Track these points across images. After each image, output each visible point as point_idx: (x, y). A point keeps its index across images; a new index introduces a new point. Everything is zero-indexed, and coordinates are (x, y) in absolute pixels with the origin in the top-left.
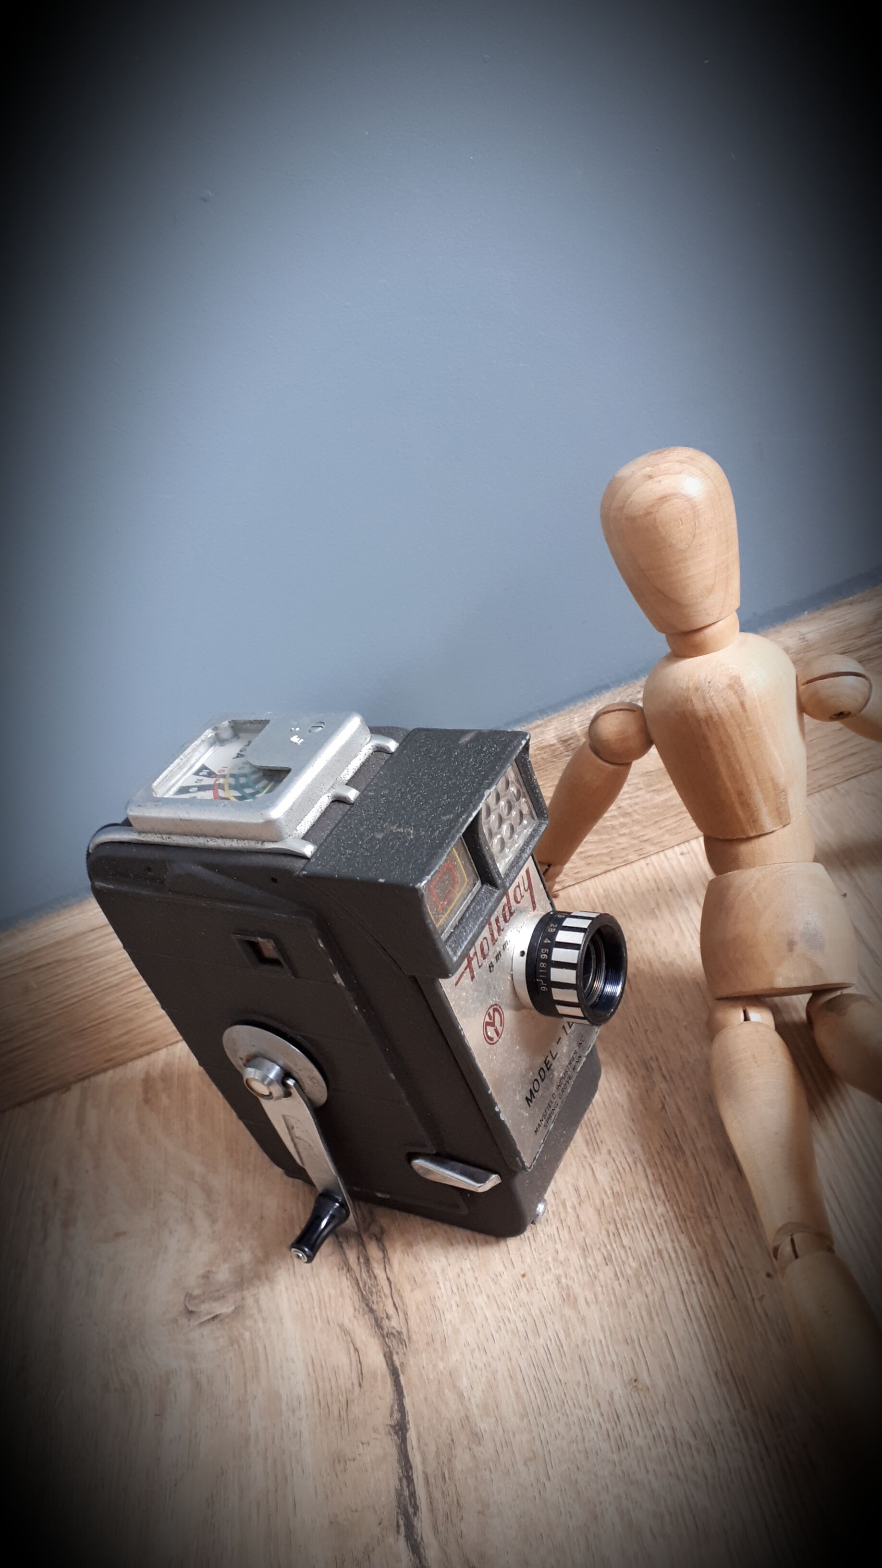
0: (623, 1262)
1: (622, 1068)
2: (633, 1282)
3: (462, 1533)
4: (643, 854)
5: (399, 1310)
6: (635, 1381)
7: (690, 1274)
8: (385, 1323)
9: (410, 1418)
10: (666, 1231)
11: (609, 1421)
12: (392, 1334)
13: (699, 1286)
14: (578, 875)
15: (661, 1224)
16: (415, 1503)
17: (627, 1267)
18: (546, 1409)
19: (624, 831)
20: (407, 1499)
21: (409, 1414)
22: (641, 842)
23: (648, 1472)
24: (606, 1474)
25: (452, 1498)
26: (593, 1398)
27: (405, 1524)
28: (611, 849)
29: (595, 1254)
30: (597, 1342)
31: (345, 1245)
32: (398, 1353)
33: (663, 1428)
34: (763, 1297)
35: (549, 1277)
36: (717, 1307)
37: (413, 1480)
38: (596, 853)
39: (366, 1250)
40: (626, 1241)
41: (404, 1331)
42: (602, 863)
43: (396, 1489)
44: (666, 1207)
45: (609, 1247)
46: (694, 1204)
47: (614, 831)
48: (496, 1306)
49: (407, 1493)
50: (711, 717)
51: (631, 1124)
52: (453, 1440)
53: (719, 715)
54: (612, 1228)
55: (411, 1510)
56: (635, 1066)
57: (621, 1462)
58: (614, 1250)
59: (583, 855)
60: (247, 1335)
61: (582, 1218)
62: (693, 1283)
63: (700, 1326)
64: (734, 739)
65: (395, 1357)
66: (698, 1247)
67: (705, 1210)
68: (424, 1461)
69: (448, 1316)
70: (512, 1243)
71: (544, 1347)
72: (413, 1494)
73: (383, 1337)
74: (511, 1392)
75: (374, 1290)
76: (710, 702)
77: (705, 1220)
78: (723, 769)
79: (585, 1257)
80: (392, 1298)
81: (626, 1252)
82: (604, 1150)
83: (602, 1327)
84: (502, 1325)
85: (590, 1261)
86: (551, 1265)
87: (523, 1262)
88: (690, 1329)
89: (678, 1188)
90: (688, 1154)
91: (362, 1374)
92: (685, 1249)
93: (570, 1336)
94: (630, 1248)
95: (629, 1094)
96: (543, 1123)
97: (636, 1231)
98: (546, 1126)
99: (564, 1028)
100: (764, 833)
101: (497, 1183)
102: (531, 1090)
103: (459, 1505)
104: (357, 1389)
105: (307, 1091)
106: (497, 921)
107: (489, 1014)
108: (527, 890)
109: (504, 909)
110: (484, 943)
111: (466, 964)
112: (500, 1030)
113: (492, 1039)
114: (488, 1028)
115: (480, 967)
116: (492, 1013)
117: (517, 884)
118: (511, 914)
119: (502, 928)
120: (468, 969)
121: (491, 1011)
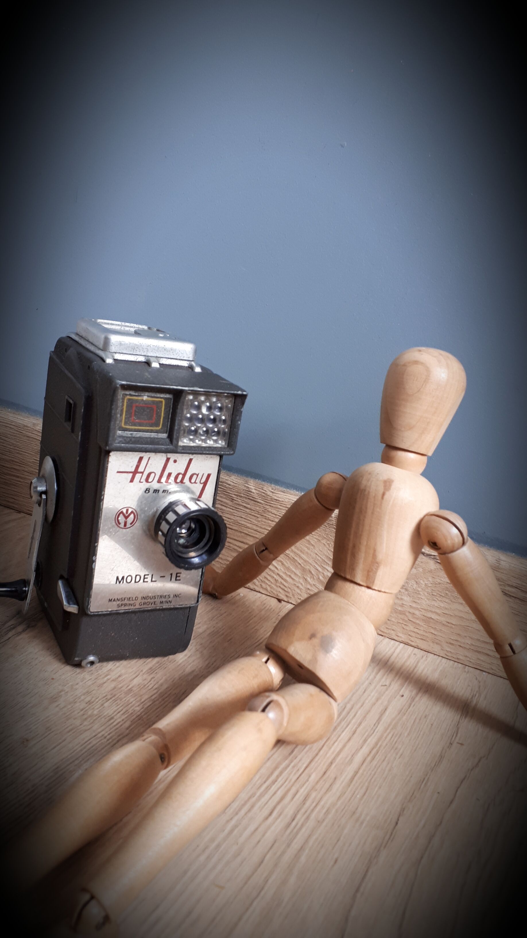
0: (93, 708)
1: (207, 662)
2: (85, 717)
6: (28, 740)
7: (109, 734)
10: (126, 716)
13: (105, 740)
15: (129, 712)
17: (92, 711)
29: (88, 697)
30: (38, 718)
33: (8, 761)
35: (60, 687)
39: (18, 625)
40: (106, 704)
45: (97, 700)
48: (27, 677)
54: (109, 697)
58: (98, 702)
62: (105, 737)
63: (81, 750)
64: (368, 510)
70: (68, 668)
71: (18, 702)
79: (84, 694)
81: (100, 707)
82: (152, 676)
84: (18, 683)
86: (67, 685)
87: (60, 676)
89: (157, 709)
92: (123, 726)
93: (33, 708)
94: (104, 707)
96: (118, 602)
97: (116, 705)
98: (118, 606)
99: (171, 574)
100: (354, 580)
101: (76, 612)
102: (123, 577)
105: (47, 507)
106: (170, 475)
107: (127, 510)
108: (202, 483)
109: (179, 474)
110: (153, 475)
111: (133, 470)
112: (128, 525)
113: (120, 524)
114: (121, 515)
115: (140, 482)
116: (129, 512)
117: (198, 473)
118: (182, 482)
119: (170, 481)
120: (131, 474)
121: (130, 510)
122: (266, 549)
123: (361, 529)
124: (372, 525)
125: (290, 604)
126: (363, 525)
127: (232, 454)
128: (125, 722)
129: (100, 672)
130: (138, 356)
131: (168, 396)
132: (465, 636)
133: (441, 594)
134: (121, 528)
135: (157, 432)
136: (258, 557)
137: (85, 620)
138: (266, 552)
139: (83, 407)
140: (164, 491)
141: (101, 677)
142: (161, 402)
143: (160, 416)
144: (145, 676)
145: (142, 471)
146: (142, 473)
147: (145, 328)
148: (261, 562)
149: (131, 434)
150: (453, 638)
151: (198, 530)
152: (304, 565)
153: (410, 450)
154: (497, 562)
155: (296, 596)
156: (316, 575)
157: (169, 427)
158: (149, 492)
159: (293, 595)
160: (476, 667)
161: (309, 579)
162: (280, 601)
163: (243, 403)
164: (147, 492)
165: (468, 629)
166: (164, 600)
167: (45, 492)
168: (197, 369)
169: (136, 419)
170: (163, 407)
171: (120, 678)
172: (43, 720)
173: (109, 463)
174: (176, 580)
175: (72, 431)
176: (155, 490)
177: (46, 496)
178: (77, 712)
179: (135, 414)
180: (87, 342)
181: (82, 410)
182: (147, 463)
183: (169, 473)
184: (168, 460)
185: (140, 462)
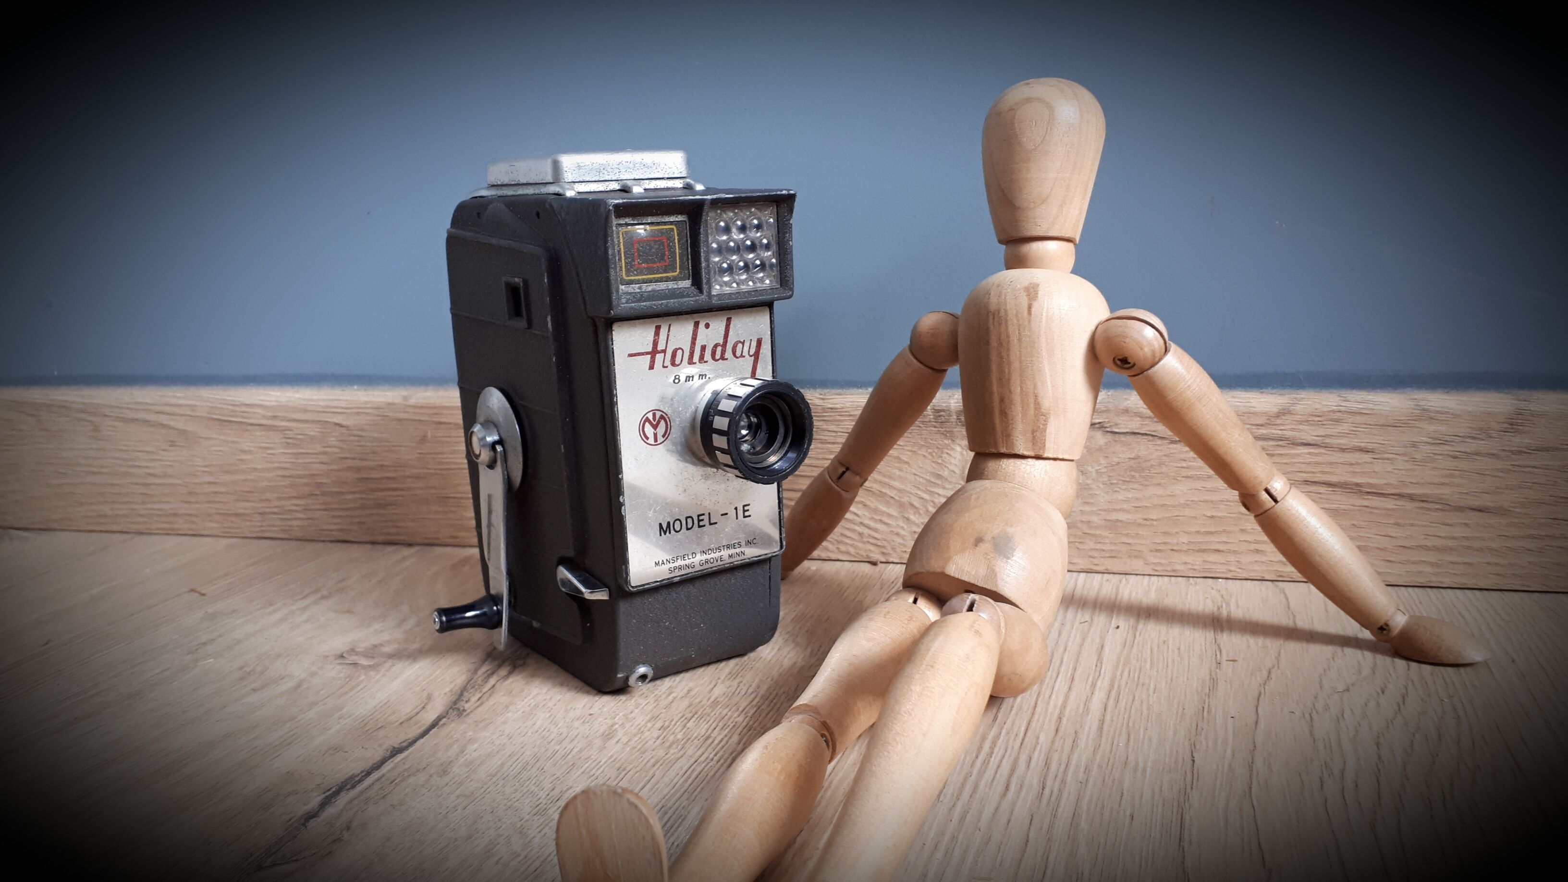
0: (674, 733)
1: (809, 650)
2: (667, 745)
3: (366, 809)
5: (480, 701)
7: (715, 755)
8: (460, 705)
9: (412, 749)
10: (727, 730)
12: (459, 709)
16: (357, 784)
17: (672, 736)
18: (512, 777)
20: (354, 781)
21: (414, 747)
24: (509, 822)
25: (384, 792)
26: (553, 785)
27: (334, 791)
29: (658, 723)
30: (596, 762)
31: (487, 663)
32: (448, 719)
35: (610, 722)
37: (371, 774)
39: (499, 668)
40: (690, 724)
41: (469, 711)
43: (354, 774)
45: (673, 723)
48: (550, 721)
49: (357, 779)
50: (999, 311)
52: (424, 768)
53: (1006, 311)
54: (689, 716)
55: (348, 787)
57: (526, 821)
58: (675, 725)
60: (363, 677)
61: (673, 704)
64: (1011, 339)
65: (444, 720)
68: (391, 770)
69: (510, 715)
70: (606, 699)
71: (554, 751)
72: (360, 781)
73: (451, 708)
74: (499, 763)
75: (477, 686)
76: (1003, 297)
78: (994, 368)
79: (649, 721)
80: (484, 694)
81: (683, 729)
82: (737, 681)
83: (612, 756)
84: (540, 731)
85: (649, 725)
86: (618, 717)
87: (600, 709)
89: (767, 715)
91: (411, 719)
93: (581, 752)
94: (688, 728)
95: (795, 663)
96: (669, 566)
97: (705, 723)
98: (670, 571)
99: (736, 509)
100: (1014, 452)
101: (606, 598)
102: (669, 523)
103: (384, 796)
104: (397, 723)
105: (508, 463)
106: (703, 348)
108: (751, 356)
109: (716, 346)
110: (679, 353)
111: (650, 349)
112: (660, 438)
113: (647, 438)
114: (647, 424)
115: (664, 367)
116: (658, 417)
117: (742, 341)
118: (723, 358)
119: (705, 359)
120: (649, 356)
121: (658, 414)
122: (847, 469)
123: (1007, 371)
124: (1023, 358)
125: (891, 565)
126: (1009, 364)
127: (790, 297)
128: (730, 738)
129: (656, 692)
130: (608, 183)
131: (680, 218)
132: (1177, 533)
133: (1124, 479)
134: (652, 445)
135: (675, 279)
136: (836, 487)
137: (623, 607)
138: (847, 474)
139: (546, 274)
140: (700, 376)
141: (662, 698)
142: (672, 230)
143: (675, 252)
144: (728, 683)
145: (664, 348)
146: (664, 351)
148: (843, 493)
149: (640, 288)
150: (1157, 541)
151: (764, 427)
152: (900, 497)
153: (1051, 235)
155: (898, 550)
156: (921, 507)
157: (691, 268)
158: (679, 381)
159: (893, 549)
161: (912, 517)
162: (874, 564)
163: (791, 211)
164: (677, 381)
166: (733, 551)
167: (500, 442)
168: (699, 187)
169: (641, 264)
170: (676, 238)
171: (692, 693)
172: (605, 762)
173: (614, 342)
174: (745, 517)
175: (530, 325)
176: (687, 377)
177: (503, 447)
178: (651, 742)
179: (639, 256)
180: (515, 188)
181: (546, 280)
182: (668, 335)
183: (702, 346)
184: (697, 324)
185: (657, 333)
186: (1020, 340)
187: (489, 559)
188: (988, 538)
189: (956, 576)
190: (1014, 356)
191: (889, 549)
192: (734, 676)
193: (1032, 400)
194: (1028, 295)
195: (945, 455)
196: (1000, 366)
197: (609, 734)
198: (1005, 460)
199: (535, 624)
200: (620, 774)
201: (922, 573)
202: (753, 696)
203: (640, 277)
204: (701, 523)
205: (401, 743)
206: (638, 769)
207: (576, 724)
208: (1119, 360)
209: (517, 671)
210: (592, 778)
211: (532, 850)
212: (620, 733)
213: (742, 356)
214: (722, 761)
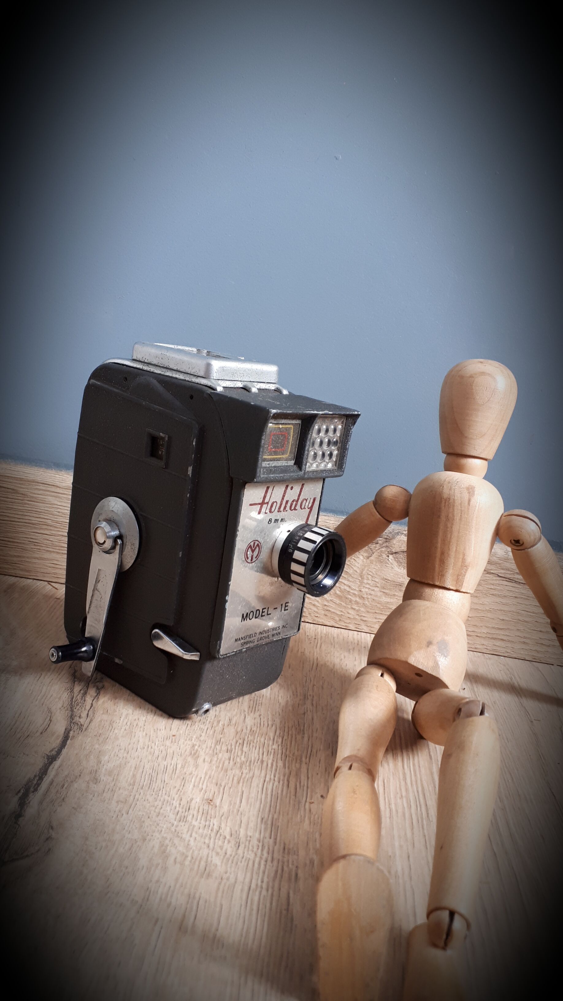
0: (237, 756)
2: (238, 765)
3: (56, 811)
4: (358, 628)
5: (89, 717)
6: (211, 800)
7: (275, 777)
8: (77, 719)
9: (61, 757)
10: (272, 756)
11: (183, 808)
12: (77, 724)
13: (276, 783)
14: (316, 619)
15: (271, 752)
16: (37, 788)
17: (238, 758)
18: (147, 788)
19: (355, 607)
20: (33, 785)
21: (62, 755)
22: (361, 620)
23: (191, 836)
24: (165, 826)
25: (61, 796)
26: (179, 796)
27: (23, 793)
28: (343, 614)
29: (223, 746)
30: (199, 777)
31: (76, 683)
32: (74, 732)
33: (214, 824)
34: (313, 803)
35: (190, 743)
36: (282, 794)
37: (43, 779)
38: (333, 610)
39: (87, 689)
40: (245, 749)
41: (85, 726)
42: (333, 619)
43: (30, 778)
44: (278, 747)
45: (233, 747)
46: (296, 753)
47: (350, 603)
48: (148, 739)
49: (35, 782)
50: (449, 499)
51: (280, 711)
52: (80, 775)
54: (241, 741)
55: (32, 789)
56: (299, 694)
57: (177, 826)
58: (235, 749)
59: (325, 608)
61: (225, 730)
62: (274, 780)
63: (266, 797)
64: (455, 518)
65: (71, 733)
66: (287, 769)
67: (301, 758)
68: (57, 775)
69: (116, 731)
70: (176, 723)
71: (165, 766)
72: (38, 785)
73: (71, 722)
74: (131, 774)
75: (80, 704)
76: (453, 491)
77: (298, 761)
78: (441, 533)
79: (216, 744)
80: (88, 711)
81: (242, 753)
82: (257, 714)
83: (206, 773)
84: (146, 747)
85: (218, 748)
86: (193, 739)
87: (177, 731)
88: (259, 797)
89: (291, 744)
90: (306, 735)
91: (46, 730)
92: (279, 767)
93: (184, 768)
94: (246, 752)
95: (287, 701)
96: (242, 641)
97: (254, 749)
98: (242, 645)
99: (282, 605)
100: (444, 586)
101: (196, 658)
102: (247, 614)
103: (63, 799)
104: (38, 734)
105: (124, 553)
106: (287, 502)
107: (254, 543)
108: (308, 508)
109: (293, 501)
110: (275, 504)
111: (261, 501)
112: (254, 559)
113: (248, 558)
114: (250, 549)
115: (265, 513)
116: (256, 545)
117: (306, 498)
118: (295, 509)
119: (286, 510)
120: (260, 506)
121: (257, 543)
123: (449, 536)
124: (461, 531)
125: (307, 624)
126: (451, 532)
127: (341, 476)
128: (277, 763)
130: (235, 382)
131: (297, 421)
132: (481, 626)
134: (249, 563)
135: (283, 460)
137: (208, 667)
139: (194, 439)
140: (282, 519)
142: (290, 428)
143: (288, 442)
145: (268, 501)
146: (268, 503)
147: (195, 350)
149: (269, 464)
150: (470, 630)
153: (481, 456)
154: (506, 554)
157: (296, 453)
158: (271, 522)
159: (310, 614)
160: (492, 653)
163: (355, 423)
164: (270, 522)
165: (484, 619)
166: (275, 632)
167: (120, 537)
168: (285, 392)
169: (272, 448)
170: (292, 433)
171: (233, 722)
172: (205, 778)
173: (244, 496)
174: (285, 610)
175: (167, 466)
176: (275, 520)
177: (122, 541)
178: (227, 762)
179: (273, 443)
180: (164, 370)
181: (194, 443)
182: (272, 493)
183: (287, 501)
184: (287, 486)
185: (266, 492)
186: (460, 519)
187: (88, 612)
188: (435, 642)
189: (415, 665)
190: (455, 528)
191: (307, 613)
192: (253, 710)
193: (461, 556)
194: (469, 493)
195: (353, 560)
196: (445, 533)
197: (195, 754)
198: (437, 589)
199: (117, 660)
200: (219, 788)
201: (391, 659)
202: (274, 727)
203: (270, 457)
204: (263, 614)
205: (51, 751)
206: (230, 785)
207: (168, 743)
208: (514, 540)
209: (102, 692)
210: (203, 791)
211: (193, 851)
212: (202, 753)
213: (304, 508)
214: (281, 782)
